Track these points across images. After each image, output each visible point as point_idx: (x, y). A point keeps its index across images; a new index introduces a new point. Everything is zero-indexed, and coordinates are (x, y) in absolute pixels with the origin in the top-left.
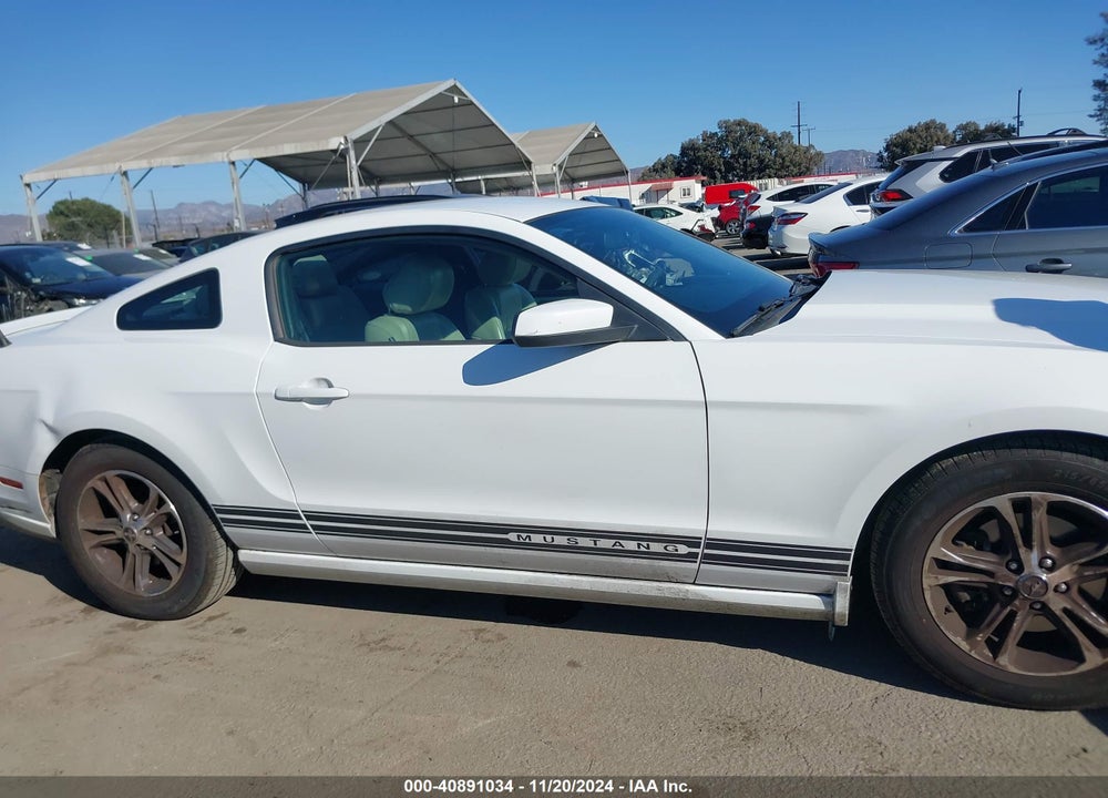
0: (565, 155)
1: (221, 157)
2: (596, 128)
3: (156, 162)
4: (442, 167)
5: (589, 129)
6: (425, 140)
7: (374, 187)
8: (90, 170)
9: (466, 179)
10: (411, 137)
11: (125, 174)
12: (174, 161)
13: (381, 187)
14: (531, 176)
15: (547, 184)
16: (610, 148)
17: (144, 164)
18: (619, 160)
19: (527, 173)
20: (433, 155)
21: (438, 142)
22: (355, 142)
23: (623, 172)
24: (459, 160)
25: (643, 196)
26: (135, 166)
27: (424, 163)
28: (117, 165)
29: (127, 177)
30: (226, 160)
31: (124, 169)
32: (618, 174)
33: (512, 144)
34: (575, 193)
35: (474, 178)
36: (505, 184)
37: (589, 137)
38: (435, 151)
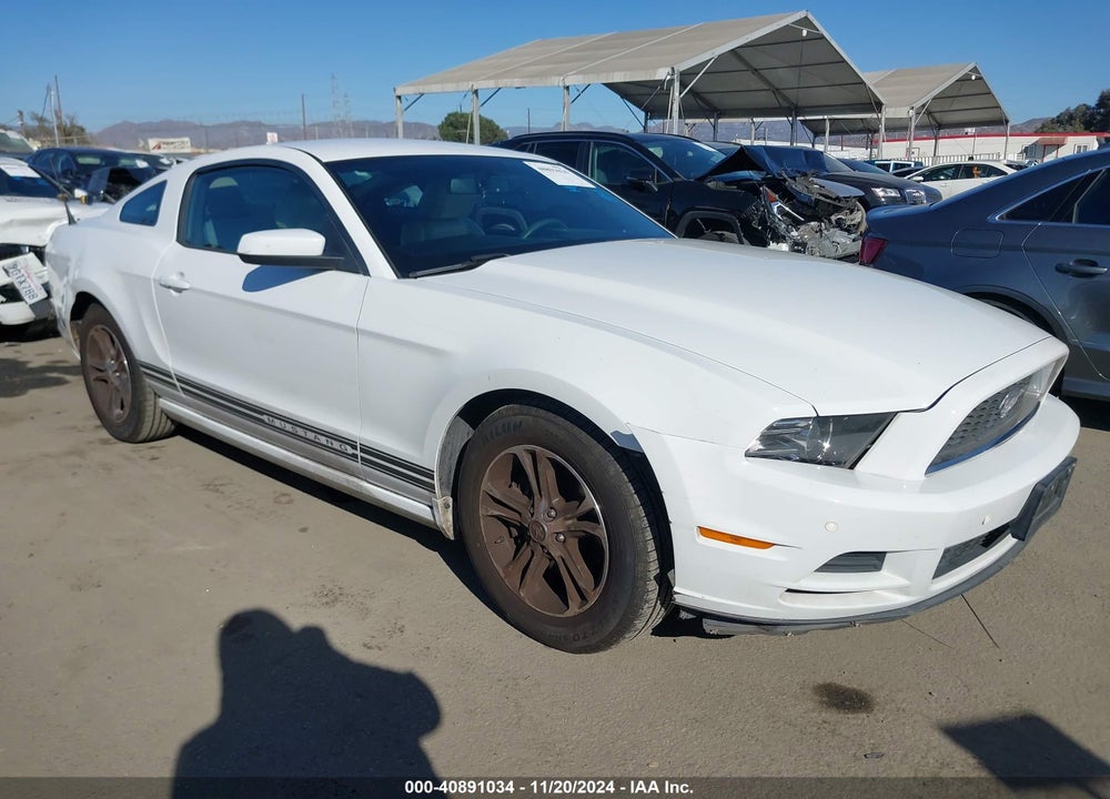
0: (929, 97)
1: (557, 81)
2: (975, 70)
3: (502, 83)
4: (785, 104)
5: (966, 70)
6: (770, 75)
7: (712, 120)
8: (450, 87)
9: (807, 118)
10: (756, 71)
11: (476, 92)
12: (517, 82)
13: (720, 121)
14: (880, 120)
15: (897, 129)
16: (990, 93)
17: (491, 84)
18: (999, 107)
19: (875, 116)
20: (776, 91)
21: (784, 77)
22: (682, 74)
23: (1003, 121)
24: (804, 98)
25: (1026, 150)
26: (485, 85)
27: (766, 99)
28: (471, 83)
29: (477, 96)
30: (561, 84)
31: (475, 88)
32: (995, 123)
33: (863, 83)
34: (940, 141)
35: (821, 117)
36: (861, 126)
37: (965, 79)
38: (777, 86)
